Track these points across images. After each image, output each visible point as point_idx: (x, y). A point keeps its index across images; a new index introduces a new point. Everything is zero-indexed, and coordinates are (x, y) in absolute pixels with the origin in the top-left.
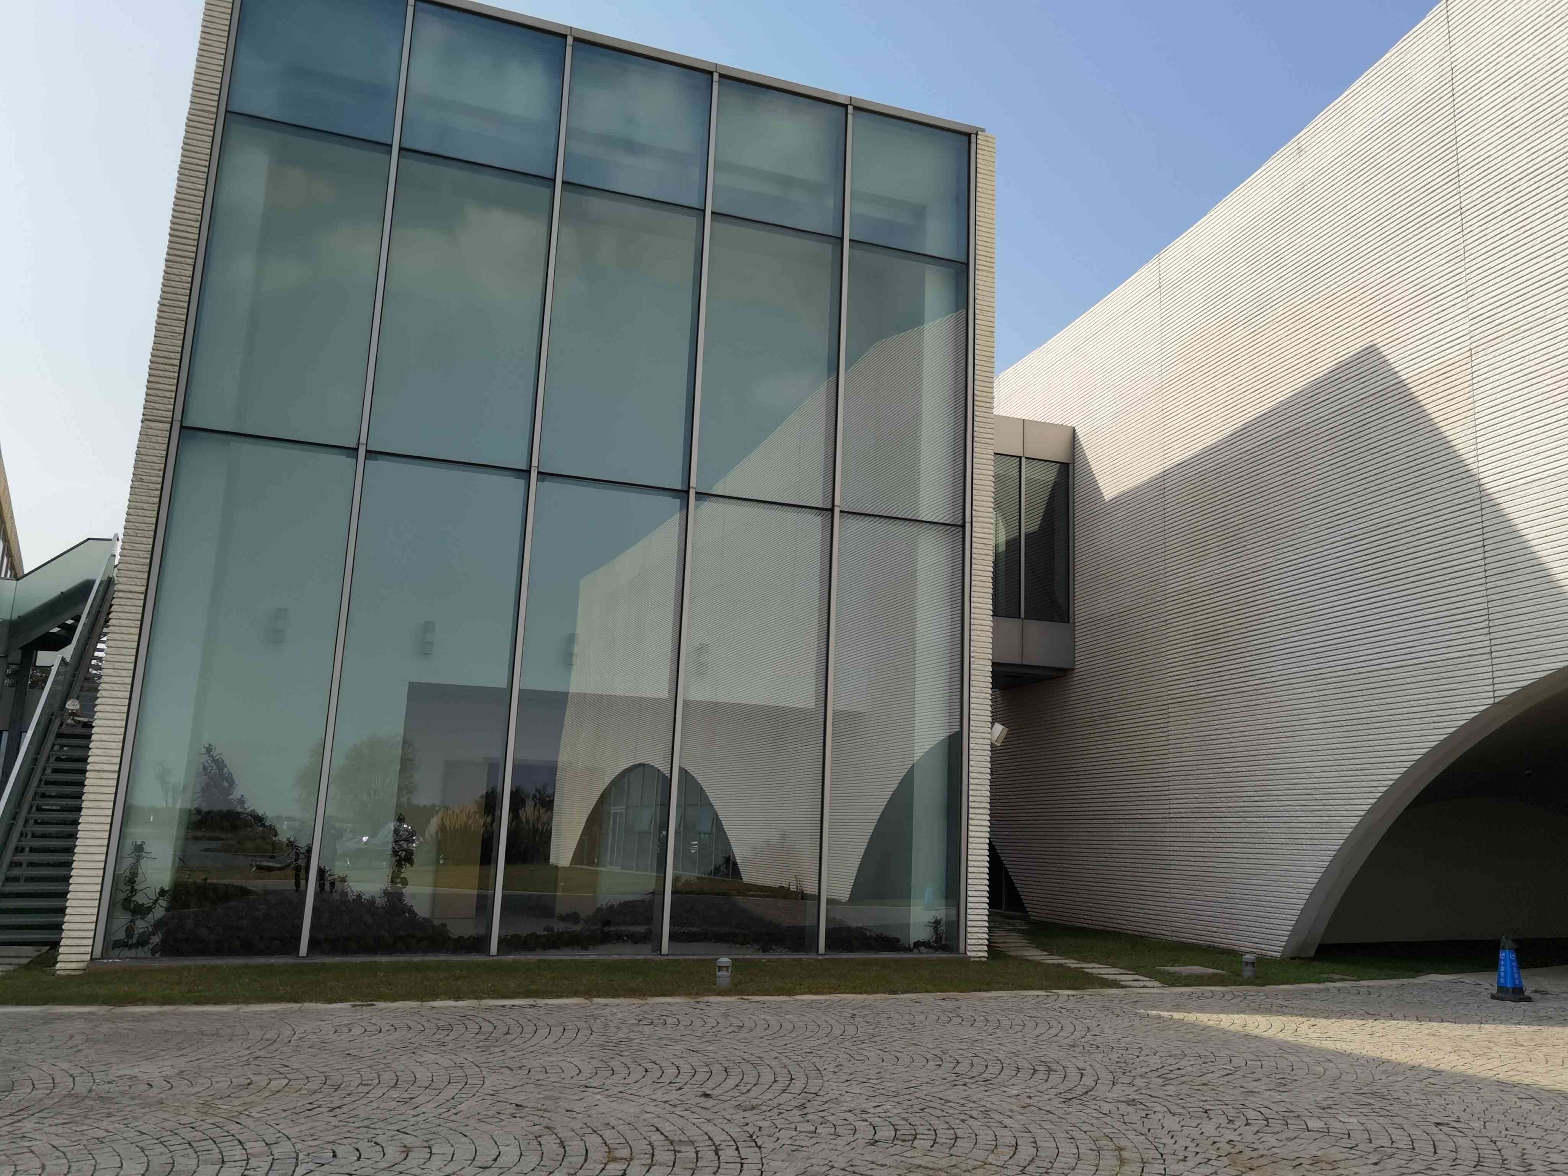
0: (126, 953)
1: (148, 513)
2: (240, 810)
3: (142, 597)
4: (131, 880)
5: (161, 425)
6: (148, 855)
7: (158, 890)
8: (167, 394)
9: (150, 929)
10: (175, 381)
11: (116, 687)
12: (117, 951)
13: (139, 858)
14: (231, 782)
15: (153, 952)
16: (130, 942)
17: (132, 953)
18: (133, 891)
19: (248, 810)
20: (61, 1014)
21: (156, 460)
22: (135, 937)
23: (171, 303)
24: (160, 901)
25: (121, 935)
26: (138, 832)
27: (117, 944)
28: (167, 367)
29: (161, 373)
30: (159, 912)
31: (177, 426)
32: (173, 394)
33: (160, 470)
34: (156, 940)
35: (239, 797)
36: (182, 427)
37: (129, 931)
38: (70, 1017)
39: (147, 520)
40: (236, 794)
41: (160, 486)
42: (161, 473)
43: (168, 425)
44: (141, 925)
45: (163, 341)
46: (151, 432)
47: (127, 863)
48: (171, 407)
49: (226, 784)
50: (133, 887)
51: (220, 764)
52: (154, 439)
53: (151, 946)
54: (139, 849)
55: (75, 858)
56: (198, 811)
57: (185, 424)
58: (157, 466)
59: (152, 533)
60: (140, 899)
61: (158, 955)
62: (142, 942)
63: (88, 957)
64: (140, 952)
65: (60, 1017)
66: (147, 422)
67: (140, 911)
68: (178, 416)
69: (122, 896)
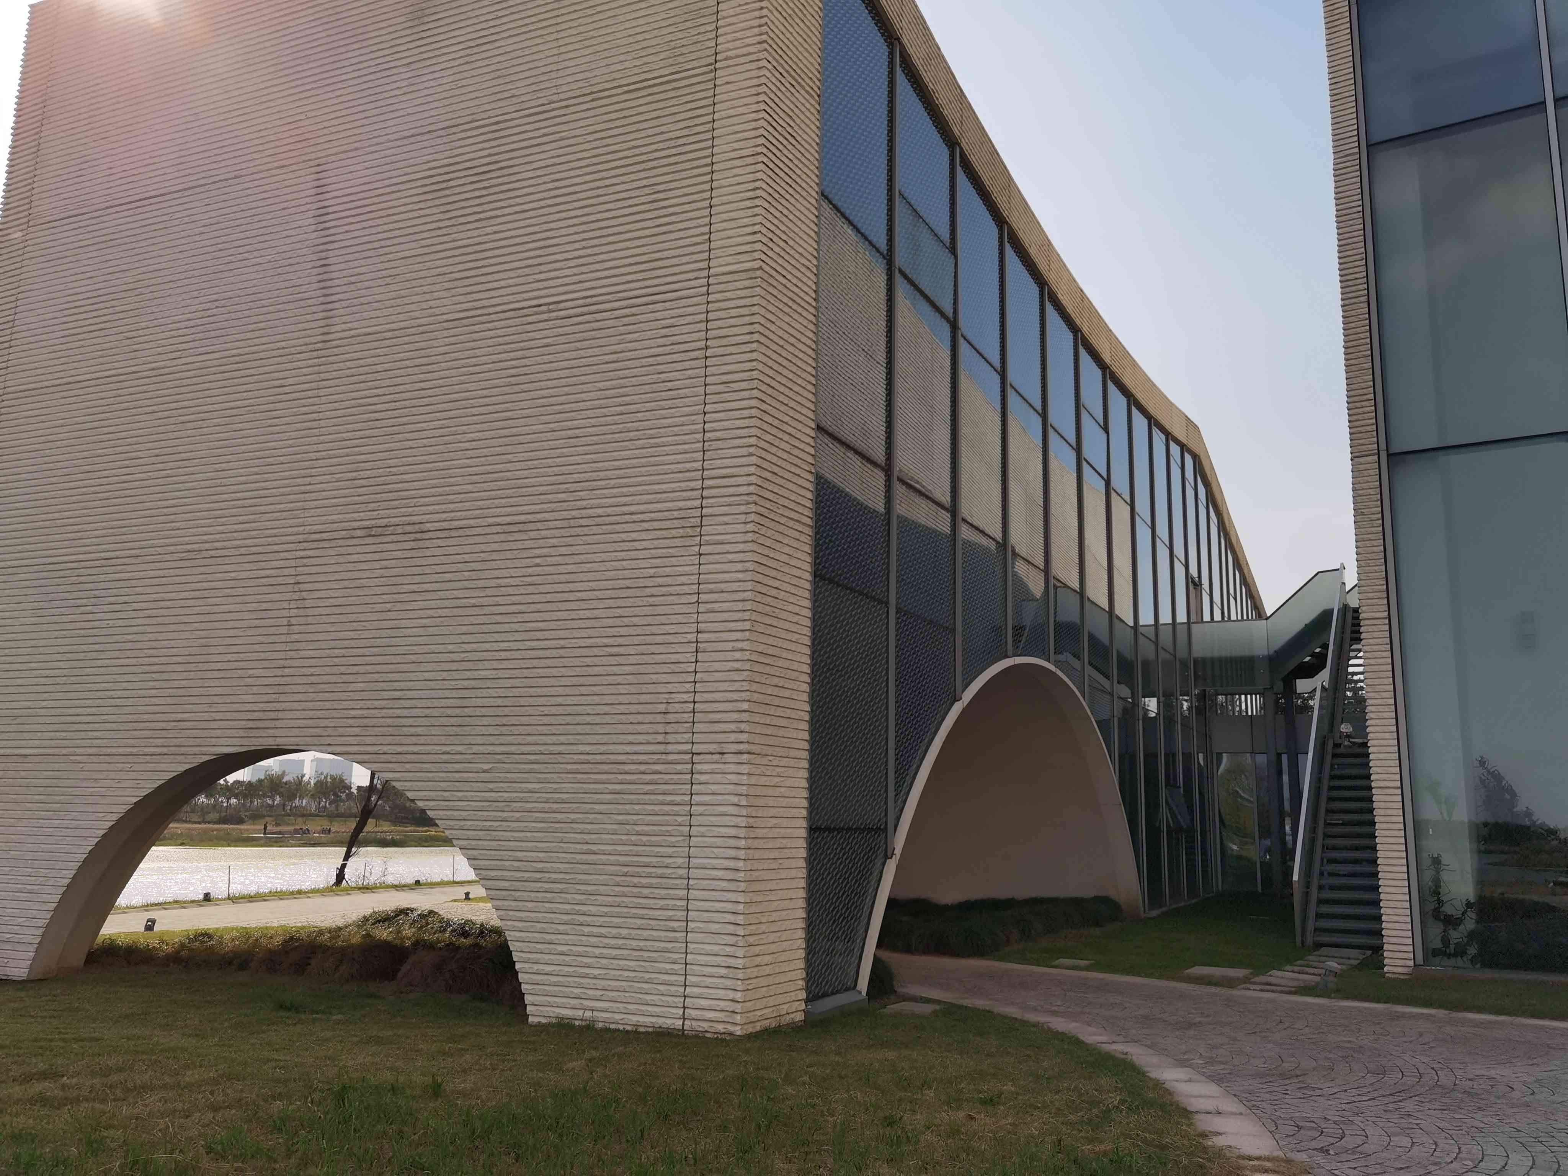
0: (1446, 961)
1: (1375, 543)
2: (1528, 823)
3: (1387, 621)
4: (1436, 892)
5: (1369, 459)
6: (1447, 868)
7: (1465, 902)
8: (1369, 428)
9: (1465, 940)
10: (1374, 414)
11: (1381, 709)
12: (1438, 959)
13: (1438, 871)
14: (1514, 795)
15: (1473, 961)
16: (1448, 951)
17: (1452, 961)
18: (1440, 902)
19: (1538, 823)
20: (1404, 1013)
21: (1372, 492)
22: (1452, 947)
23: (1354, 343)
24: (1468, 913)
25: (1437, 944)
26: (1433, 845)
27: (1435, 953)
28: (1364, 403)
29: (1360, 411)
30: (1470, 924)
31: (1384, 455)
32: (1374, 427)
33: (1377, 501)
34: (1472, 951)
35: (1525, 809)
36: (1389, 456)
37: (1446, 941)
38: (1412, 1016)
39: (1375, 549)
40: (1521, 807)
41: (1380, 515)
42: (1379, 503)
43: (1376, 457)
44: (1456, 936)
45: (1354, 381)
46: (1362, 467)
47: (1428, 875)
48: (1375, 439)
49: (1508, 797)
50: (1439, 898)
51: (1497, 777)
52: (1365, 473)
53: (1470, 957)
54: (1436, 861)
55: (1379, 869)
56: (1486, 824)
57: (1391, 452)
58: (1374, 498)
59: (1383, 561)
60: (1447, 909)
61: (1478, 966)
62: (1460, 952)
63: (1411, 963)
64: (1459, 962)
65: (1403, 1015)
66: (1356, 460)
67: (1451, 922)
68: (1383, 446)
69: (1431, 906)
